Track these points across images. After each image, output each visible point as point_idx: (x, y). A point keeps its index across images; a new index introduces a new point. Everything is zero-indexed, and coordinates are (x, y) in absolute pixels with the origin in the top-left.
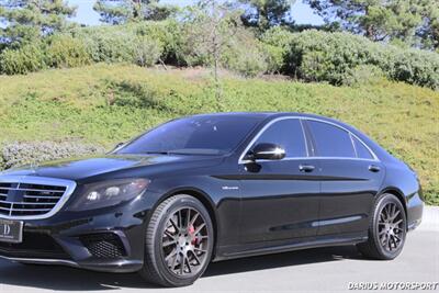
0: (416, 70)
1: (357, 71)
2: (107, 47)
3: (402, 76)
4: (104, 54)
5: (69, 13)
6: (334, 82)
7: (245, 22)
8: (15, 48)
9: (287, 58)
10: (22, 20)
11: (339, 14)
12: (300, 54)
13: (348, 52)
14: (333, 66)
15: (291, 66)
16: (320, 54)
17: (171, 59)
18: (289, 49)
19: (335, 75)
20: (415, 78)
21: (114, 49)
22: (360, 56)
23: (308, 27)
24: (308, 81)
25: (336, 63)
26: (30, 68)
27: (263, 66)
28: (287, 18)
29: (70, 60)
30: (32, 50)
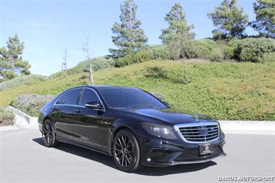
1: (265, 55)
2: (157, 53)
6: (256, 61)
7: (224, 37)
8: (122, 56)
9: (235, 52)
10: (126, 45)
12: (240, 49)
13: (262, 47)
14: (255, 54)
15: (236, 56)
16: (249, 49)
18: (236, 47)
19: (256, 58)
21: (160, 54)
22: (269, 48)
25: (257, 52)
26: (127, 64)
27: (222, 56)
28: (243, 33)
29: (142, 60)
30: (128, 57)
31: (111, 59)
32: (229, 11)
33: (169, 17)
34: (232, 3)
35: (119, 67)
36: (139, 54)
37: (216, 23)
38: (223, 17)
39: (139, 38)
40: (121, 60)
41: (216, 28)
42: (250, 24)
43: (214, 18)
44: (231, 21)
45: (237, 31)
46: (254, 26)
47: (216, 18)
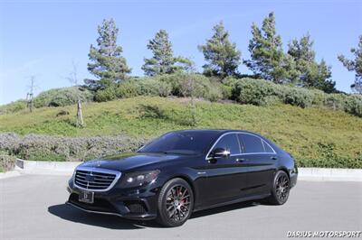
0: (296, 98)
1: (266, 98)
2: (145, 88)
3: (289, 101)
4: (143, 91)
5: (129, 72)
6: (256, 104)
7: (215, 73)
8: (103, 89)
9: (233, 92)
10: (107, 76)
11: (261, 70)
12: (240, 89)
13: (263, 89)
14: (255, 96)
15: (235, 96)
16: (249, 90)
17: (176, 93)
18: (234, 87)
19: (257, 100)
20: (296, 102)
21: (148, 89)
22: (269, 91)
23: (246, 76)
24: (242, 103)
25: (257, 94)
26: (109, 99)
27: (220, 96)
28: (236, 71)
29: (127, 94)
30: (110, 91)
31: (87, 91)
32: (221, 45)
33: (152, 45)
34: (225, 36)
35: (99, 101)
36: (123, 88)
37: (207, 58)
38: (215, 51)
39: (120, 69)
40: (101, 93)
41: (207, 63)
42: (245, 62)
43: (205, 51)
44: (225, 56)
45: (230, 68)
46: (249, 65)
47: (208, 52)
